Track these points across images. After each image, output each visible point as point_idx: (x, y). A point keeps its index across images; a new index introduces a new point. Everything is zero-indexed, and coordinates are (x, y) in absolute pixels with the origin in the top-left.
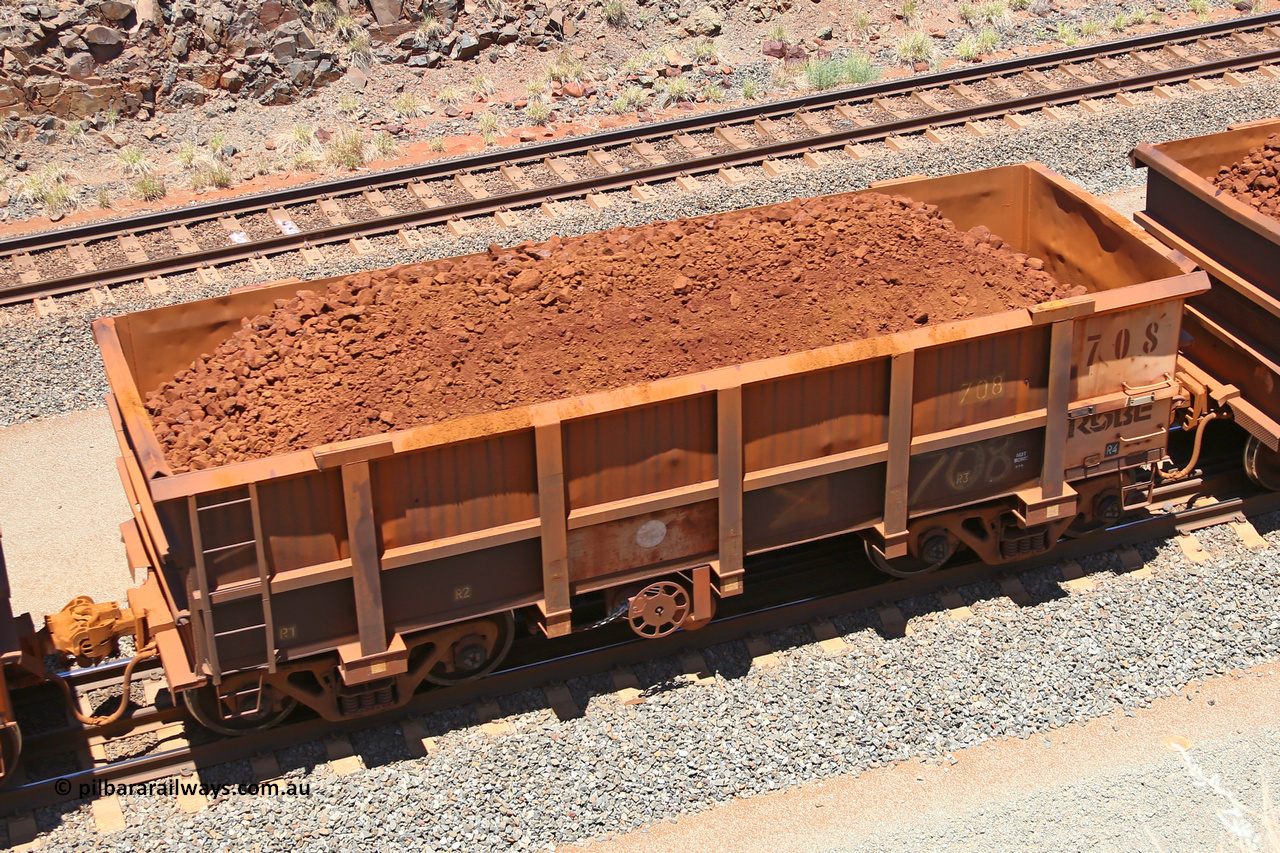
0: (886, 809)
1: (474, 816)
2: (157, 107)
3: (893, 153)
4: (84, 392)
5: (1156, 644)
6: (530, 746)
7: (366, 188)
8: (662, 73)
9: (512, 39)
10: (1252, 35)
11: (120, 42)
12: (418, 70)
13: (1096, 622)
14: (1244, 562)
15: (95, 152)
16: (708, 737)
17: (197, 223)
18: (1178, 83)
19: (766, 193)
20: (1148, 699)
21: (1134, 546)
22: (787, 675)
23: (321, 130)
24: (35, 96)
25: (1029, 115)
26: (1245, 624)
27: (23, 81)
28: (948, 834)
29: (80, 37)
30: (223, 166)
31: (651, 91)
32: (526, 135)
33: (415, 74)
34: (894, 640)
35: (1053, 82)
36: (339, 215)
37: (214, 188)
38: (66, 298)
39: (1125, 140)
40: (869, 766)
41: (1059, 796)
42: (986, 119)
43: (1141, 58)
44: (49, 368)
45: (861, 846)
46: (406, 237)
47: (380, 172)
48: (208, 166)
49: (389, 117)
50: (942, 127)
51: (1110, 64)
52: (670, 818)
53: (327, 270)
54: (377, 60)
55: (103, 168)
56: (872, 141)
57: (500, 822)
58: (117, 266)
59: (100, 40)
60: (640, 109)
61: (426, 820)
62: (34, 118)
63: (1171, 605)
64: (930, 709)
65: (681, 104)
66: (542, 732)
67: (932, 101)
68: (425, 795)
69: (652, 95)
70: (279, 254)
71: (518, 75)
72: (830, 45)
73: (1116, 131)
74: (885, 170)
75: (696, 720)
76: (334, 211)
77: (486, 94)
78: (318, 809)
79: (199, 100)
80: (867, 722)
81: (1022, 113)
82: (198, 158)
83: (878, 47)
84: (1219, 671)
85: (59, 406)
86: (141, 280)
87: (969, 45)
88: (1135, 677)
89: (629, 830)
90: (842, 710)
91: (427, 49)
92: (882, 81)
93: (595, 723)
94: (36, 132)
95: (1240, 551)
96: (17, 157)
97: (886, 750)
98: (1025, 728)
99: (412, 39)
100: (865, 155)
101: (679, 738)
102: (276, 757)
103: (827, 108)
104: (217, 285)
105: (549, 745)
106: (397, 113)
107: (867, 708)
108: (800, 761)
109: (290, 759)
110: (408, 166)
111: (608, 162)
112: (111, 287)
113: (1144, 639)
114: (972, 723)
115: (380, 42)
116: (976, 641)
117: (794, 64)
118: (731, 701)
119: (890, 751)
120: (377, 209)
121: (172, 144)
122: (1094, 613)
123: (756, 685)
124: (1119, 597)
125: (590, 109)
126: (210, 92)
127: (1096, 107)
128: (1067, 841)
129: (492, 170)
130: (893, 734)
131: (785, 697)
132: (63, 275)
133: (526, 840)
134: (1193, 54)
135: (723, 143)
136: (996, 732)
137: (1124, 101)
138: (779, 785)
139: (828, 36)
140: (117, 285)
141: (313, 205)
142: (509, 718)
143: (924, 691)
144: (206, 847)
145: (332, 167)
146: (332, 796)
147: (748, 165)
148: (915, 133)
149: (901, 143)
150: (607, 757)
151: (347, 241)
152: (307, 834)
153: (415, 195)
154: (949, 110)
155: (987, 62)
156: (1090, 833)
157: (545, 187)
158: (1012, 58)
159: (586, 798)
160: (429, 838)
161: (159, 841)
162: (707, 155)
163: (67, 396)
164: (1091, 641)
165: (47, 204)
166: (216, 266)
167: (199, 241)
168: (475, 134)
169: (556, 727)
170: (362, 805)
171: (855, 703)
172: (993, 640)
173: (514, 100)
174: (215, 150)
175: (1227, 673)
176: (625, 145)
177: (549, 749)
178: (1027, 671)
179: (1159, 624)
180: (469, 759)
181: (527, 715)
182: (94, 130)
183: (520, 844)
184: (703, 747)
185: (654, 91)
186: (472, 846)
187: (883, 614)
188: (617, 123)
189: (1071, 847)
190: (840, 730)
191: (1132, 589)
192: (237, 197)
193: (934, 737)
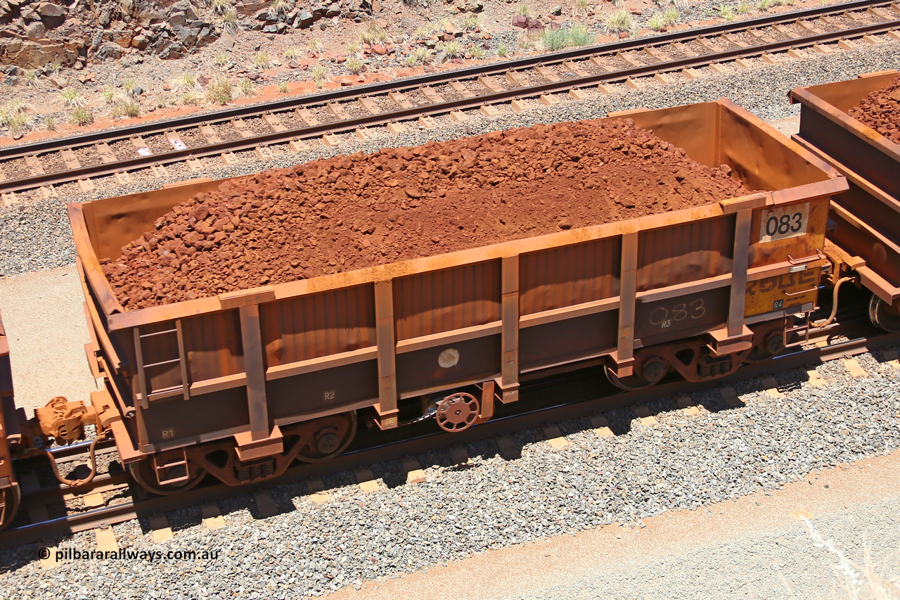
0: (595, 559)
1: (304, 560)
2: (88, 60)
3: (603, 96)
4: (36, 259)
5: (787, 444)
6: (344, 511)
7: (233, 117)
8: (441, 38)
9: (336, 14)
10: (859, 13)
11: (63, 15)
12: (270, 35)
13: (745, 428)
14: (851, 387)
15: (45, 91)
16: (470, 506)
17: (115, 141)
18: (806, 47)
19: (513, 123)
20: (781, 483)
21: (772, 374)
22: (525, 463)
23: (202, 77)
24: (3, 52)
25: (700, 70)
26: (851, 431)
28: (638, 577)
29: (35, 11)
30: (133, 102)
31: (433, 51)
32: (345, 81)
33: (268, 38)
35: (717, 46)
36: (214, 137)
37: (127, 117)
38: (23, 193)
39: (768, 88)
40: (583, 528)
41: (717, 551)
42: (669, 72)
43: (779, 29)
44: (11, 242)
45: (577, 585)
46: (261, 152)
47: (243, 106)
48: (122, 101)
49: (250, 68)
50: (638, 78)
51: (757, 33)
52: (442, 563)
53: (205, 176)
54: (241, 28)
55: (50, 103)
56: (589, 87)
57: (322, 564)
58: (59, 171)
59: (49, 14)
60: (425, 63)
61: (271, 562)
62: (2, 67)
63: (798, 417)
64: (626, 488)
65: (454, 60)
66: (353, 501)
67: (632, 59)
68: (271, 544)
69: (434, 54)
70: (172, 163)
71: (340, 39)
72: (559, 19)
73: (761, 81)
74: (598, 107)
75: (461, 494)
76: (210, 133)
77: (318, 53)
79: (118, 55)
80: (582, 497)
81: (695, 68)
82: (116, 96)
83: (594, 21)
84: (832, 464)
85: (19, 268)
86: (76, 181)
87: (658, 20)
88: (772, 467)
90: (564, 488)
91: (277, 21)
92: (596, 45)
93: (390, 495)
94: (4, 77)
95: (848, 379)
97: (595, 517)
98: (694, 503)
99: (266, 13)
100: (584, 97)
101: (449, 507)
102: (167, 517)
103: (557, 64)
104: (129, 185)
105: (357, 510)
106: (255, 66)
107: (581, 487)
108: (534, 524)
110: (263, 103)
111: (403, 101)
112: (55, 185)
113: (779, 440)
114: (656, 498)
115: (244, 15)
116: (659, 440)
117: (534, 33)
118: (486, 481)
119: (598, 518)
120: (240, 132)
121: (99, 87)
122: (744, 421)
123: (503, 470)
124: (761, 410)
125: (390, 63)
126: (125, 50)
127: (748, 64)
128: (723, 583)
129: (321, 106)
130: (600, 505)
131: (524, 479)
132: (22, 177)
133: (341, 577)
134: (817, 27)
135: (484, 88)
136: (673, 505)
137: (767, 60)
138: (519, 541)
139: (558, 13)
140: (59, 185)
141: (196, 129)
142: (330, 491)
143: (622, 475)
144: (117, 579)
145: (210, 103)
146: (205, 544)
147: (501, 103)
148: (619, 82)
149: (610, 89)
150: (398, 519)
151: (219, 155)
152: (187, 571)
153: (267, 123)
154: (643, 65)
155: (670, 31)
156: (739, 578)
157: (358, 118)
158: (688, 29)
159: (383, 548)
160: (273, 575)
161: (85, 574)
162: (472, 96)
163: (23, 262)
164: (741, 441)
165: (11, 128)
166: (128, 172)
167: (116, 154)
168: (309, 81)
169: (362, 498)
170: (226, 551)
171: (573, 484)
172: (671, 440)
173: (338, 56)
174: (128, 90)
175: (838, 465)
176: (415, 88)
177: (358, 513)
178: (695, 462)
179: (789, 430)
180: (301, 519)
181: (342, 488)
182: (44, 76)
183: (337, 580)
184: (465, 513)
185: (436, 51)
186: (303, 581)
187: (594, 421)
188: (409, 73)
189: (726, 587)
190: (563, 502)
191: (770, 405)
192: (144, 123)
193: (629, 508)
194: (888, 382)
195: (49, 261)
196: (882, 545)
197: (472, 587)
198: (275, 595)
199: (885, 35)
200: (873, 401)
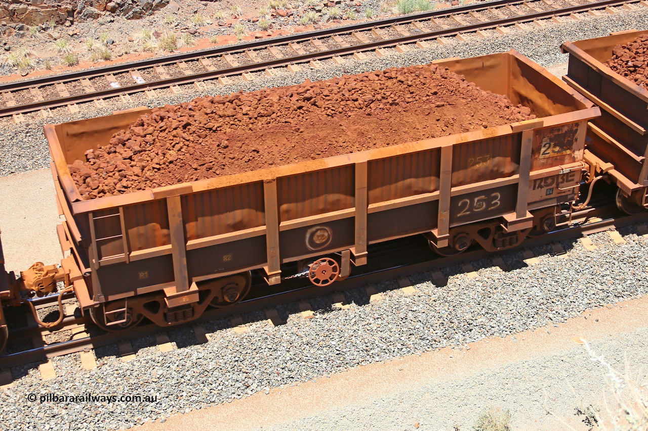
0: (435, 372)
1: (229, 373)
2: (75, 20)
3: (441, 46)
4: (37, 161)
5: (570, 291)
6: (257, 339)
7: (178, 61)
8: (326, 5)
12: (205, 3)
13: (540, 280)
14: (614, 251)
15: (44, 42)
16: (346, 335)
17: (94, 78)
18: (583, 12)
19: (377, 65)
20: (565, 318)
21: (559, 242)
22: (386, 304)
23: (156, 32)
24: (14, 14)
25: (508, 28)
26: (614, 281)
27: (9, 6)
28: (465, 385)
30: (107, 49)
31: (320, 14)
32: (258, 35)
33: (203, 4)
34: (439, 288)
35: (521, 11)
36: (165, 74)
37: (103, 60)
38: (29, 114)
39: (556, 40)
40: (426, 350)
41: (521, 366)
42: (487, 29)
44: (20, 149)
45: (422, 390)
46: (198, 85)
47: (185, 53)
48: (100, 49)
49: (190, 26)
50: (465, 33)
51: (549, 2)
52: (327, 375)
53: (159, 102)
55: (48, 50)
56: (430, 40)
57: (242, 376)
58: (54, 98)
60: (315, 23)
61: (205, 375)
62: (14, 25)
63: (577, 272)
64: (457, 322)
65: (335, 20)
66: (264, 332)
67: (461, 20)
68: (205, 362)
69: (321, 16)
70: (135, 93)
71: (254, 5)
73: (552, 36)
74: (437, 54)
75: (340, 326)
76: (162, 72)
77: (238, 15)
78: (151, 369)
79: (96, 16)
80: (425, 328)
81: (505, 26)
82: (95, 45)
84: (601, 305)
85: (25, 168)
86: (66, 106)
88: (559, 307)
89: (306, 381)
90: (413, 322)
92: (435, 10)
93: (289, 328)
94: (14, 32)
95: (612, 245)
96: (5, 44)
97: (434, 342)
98: (504, 332)
100: (427, 46)
101: (331, 335)
102: (131, 343)
103: (408, 23)
104: (104, 108)
105: (266, 338)
106: (194, 24)
107: (425, 321)
108: (392, 347)
109: (137, 344)
110: (199, 50)
111: (299, 49)
112: (51, 109)
113: (564, 288)
114: (477, 329)
116: (480, 288)
117: (392, 1)
118: (358, 317)
119: (437, 343)
120: (183, 71)
121: (82, 38)
122: (539, 275)
123: (370, 309)
124: (551, 267)
125: (290, 23)
126: (101, 13)
127: (542, 24)
128: (524, 388)
129: (241, 53)
130: (438, 334)
131: (384, 316)
132: (27, 103)
133: (255, 385)
135: (356, 40)
136: (489, 334)
137: (556, 21)
138: (381, 359)
140: (54, 108)
141: (152, 69)
142: (247, 325)
143: (454, 313)
144: (96, 387)
145: (162, 50)
146: (158, 362)
147: (368, 51)
148: (451, 36)
149: (445, 41)
150: (295, 344)
151: (169, 87)
152: (146, 381)
153: (202, 65)
154: (469, 24)
155: (488, 1)
156: (536, 385)
157: (267, 61)
159: (285, 365)
160: (206, 384)
161: (73, 384)
162: (348, 46)
163: (29, 163)
164: (537, 289)
165: (20, 68)
166: (103, 99)
167: (95, 86)
168: (232, 35)
169: (271, 330)
170: (174, 367)
171: (419, 319)
172: (488, 288)
173: (253, 18)
174: (103, 41)
175: (605, 305)
176: (307, 40)
177: (267, 340)
178: (505, 304)
179: (571, 281)
180: (227, 345)
181: (256, 323)
182: (43, 31)
183: (252, 387)
184: (343, 340)
185: (322, 14)
186: (228, 388)
188: (303, 30)
189: (526, 391)
190: (412, 332)
191: (558, 263)
192: (114, 65)
193: (459, 336)
194: (640, 247)
195: (47, 162)
196: (636, 361)
197: (348, 392)
198: (208, 398)
199: (638, 4)
200: (630, 261)
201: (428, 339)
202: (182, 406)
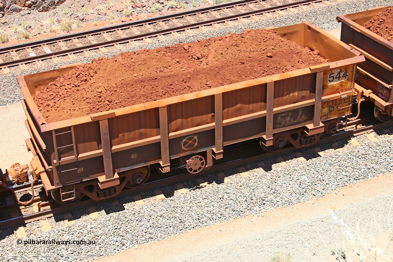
0: (242, 231)
1: (111, 237)
2: (5, 13)
3: (240, 24)
5: (326, 177)
6: (129, 214)
7: (73, 38)
13: (307, 171)
14: (353, 150)
16: (185, 210)
17: (19, 50)
19: (200, 37)
20: (323, 194)
21: (319, 146)
22: (210, 190)
23: (58, 20)
25: (283, 11)
26: (353, 170)
28: (261, 238)
30: (27, 31)
32: (123, 20)
33: (88, 1)
37: (24, 39)
39: (313, 18)
40: (236, 218)
41: (296, 225)
42: (270, 12)
45: (234, 243)
46: (86, 53)
47: (77, 33)
48: (21, 32)
49: (80, 15)
50: (255, 15)
52: (174, 236)
53: (61, 64)
56: (234, 20)
57: (120, 238)
60: (160, 11)
61: (96, 238)
63: (330, 165)
64: (255, 199)
65: (173, 9)
66: (133, 210)
67: (252, 7)
68: (96, 230)
69: (163, 6)
70: (45, 59)
71: (121, 1)
73: (310, 15)
74: (238, 29)
75: (181, 204)
76: (63, 46)
77: (110, 7)
78: (62, 236)
79: (19, 10)
80: (235, 204)
81: (281, 10)
82: (18, 29)
84: (346, 185)
86: (1, 69)
88: (319, 188)
89: (161, 240)
90: (227, 200)
92: (236, 1)
93: (149, 206)
95: (352, 147)
97: (241, 212)
98: (285, 204)
100: (231, 24)
101: (176, 210)
103: (219, 10)
104: (26, 70)
105: (135, 214)
106: (82, 14)
107: (235, 199)
108: (214, 217)
110: (86, 31)
111: (150, 28)
113: (322, 175)
114: (268, 203)
116: (269, 177)
118: (192, 198)
119: (243, 213)
120: (76, 44)
121: (10, 25)
122: (306, 168)
123: (200, 193)
124: (314, 162)
125: (144, 11)
126: (22, 8)
127: (304, 8)
129: (113, 31)
130: (244, 207)
131: (209, 197)
133: (128, 244)
135: (186, 21)
136: (276, 206)
137: (313, 6)
138: (208, 224)
141: (56, 44)
143: (253, 193)
144: (26, 249)
145: (62, 31)
146: (66, 231)
147: (194, 28)
148: (247, 17)
149: (243, 20)
150: (153, 217)
151: (67, 55)
153: (88, 40)
154: (258, 9)
156: (306, 237)
157: (130, 36)
159: (147, 230)
160: (97, 244)
161: (11, 247)
162: (181, 25)
164: (305, 176)
166: (25, 64)
167: (20, 56)
168: (107, 20)
169: (137, 208)
170: (76, 234)
171: (231, 198)
172: (274, 177)
173: (120, 9)
174: (24, 27)
175: (348, 185)
176: (155, 22)
177: (135, 215)
178: (285, 186)
179: (326, 171)
180: (109, 219)
181: (127, 204)
183: (126, 245)
184: (183, 213)
185: (164, 5)
186: (111, 246)
187: (240, 169)
188: (152, 16)
189: (300, 241)
190: (227, 207)
191: (318, 160)
192: (31, 42)
193: (257, 208)
194: (369, 148)
196: (368, 220)
197: (188, 246)
198: (99, 253)
200: (363, 156)
201: (237, 211)
202: (82, 259)
